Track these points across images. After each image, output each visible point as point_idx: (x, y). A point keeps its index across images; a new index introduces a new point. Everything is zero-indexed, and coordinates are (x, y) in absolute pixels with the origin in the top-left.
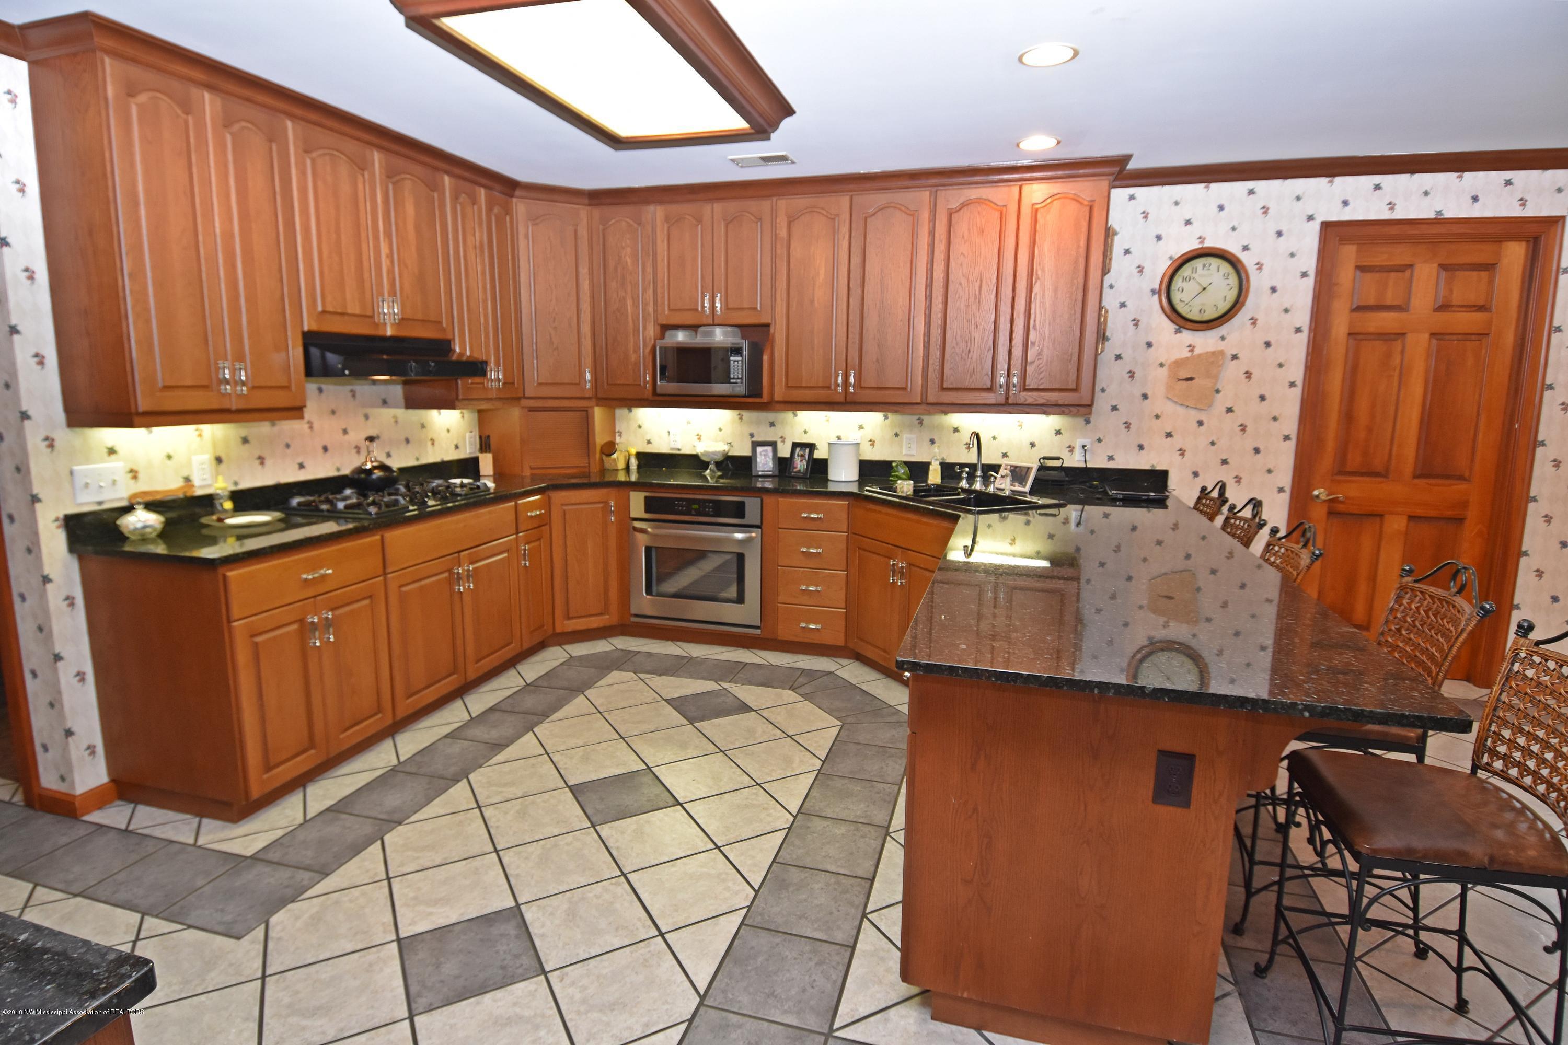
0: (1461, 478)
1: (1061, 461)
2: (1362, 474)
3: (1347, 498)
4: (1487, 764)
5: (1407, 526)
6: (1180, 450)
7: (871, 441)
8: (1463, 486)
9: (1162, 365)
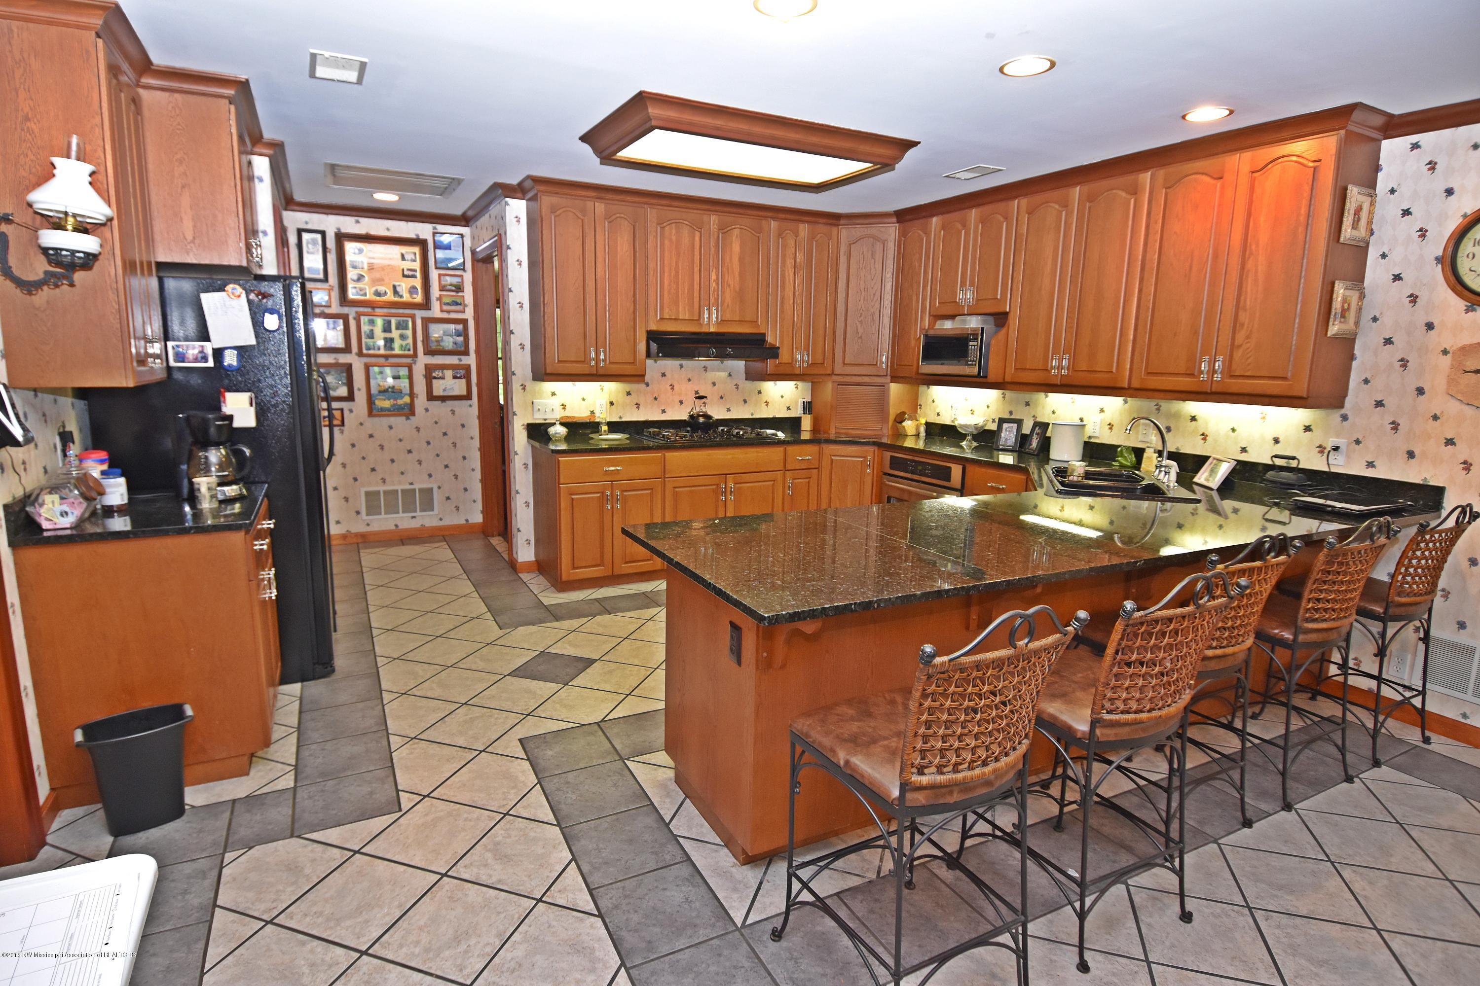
1: (1296, 461)
6: (1465, 462)
7: (1109, 424)
9: (1445, 352)
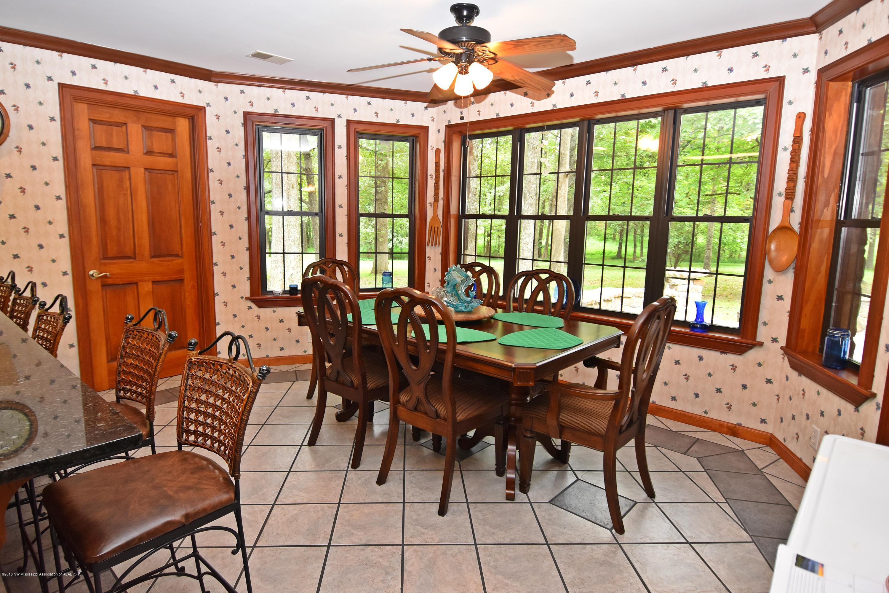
0: (177, 256)
2: (119, 258)
3: (112, 274)
4: (186, 440)
5: (153, 287)
8: (179, 260)
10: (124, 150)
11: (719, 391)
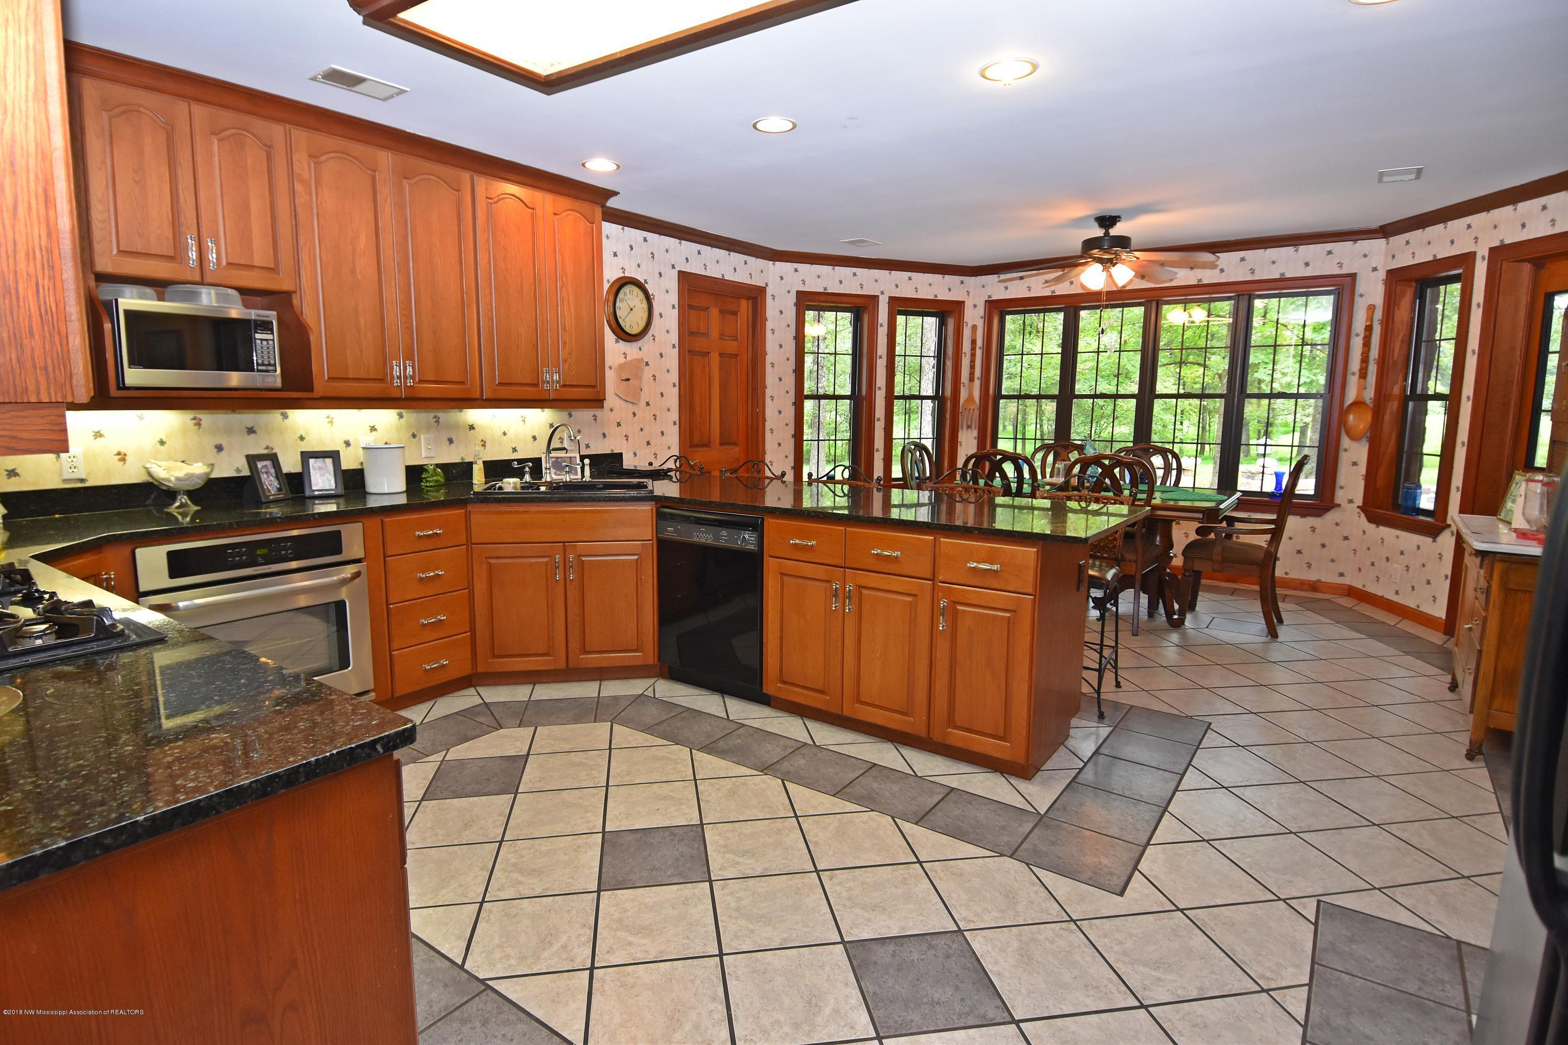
0: (735, 444)
2: (700, 446)
6: (626, 436)
8: (737, 449)
9: (610, 368)
10: (705, 335)
11: (1299, 552)
